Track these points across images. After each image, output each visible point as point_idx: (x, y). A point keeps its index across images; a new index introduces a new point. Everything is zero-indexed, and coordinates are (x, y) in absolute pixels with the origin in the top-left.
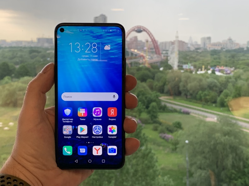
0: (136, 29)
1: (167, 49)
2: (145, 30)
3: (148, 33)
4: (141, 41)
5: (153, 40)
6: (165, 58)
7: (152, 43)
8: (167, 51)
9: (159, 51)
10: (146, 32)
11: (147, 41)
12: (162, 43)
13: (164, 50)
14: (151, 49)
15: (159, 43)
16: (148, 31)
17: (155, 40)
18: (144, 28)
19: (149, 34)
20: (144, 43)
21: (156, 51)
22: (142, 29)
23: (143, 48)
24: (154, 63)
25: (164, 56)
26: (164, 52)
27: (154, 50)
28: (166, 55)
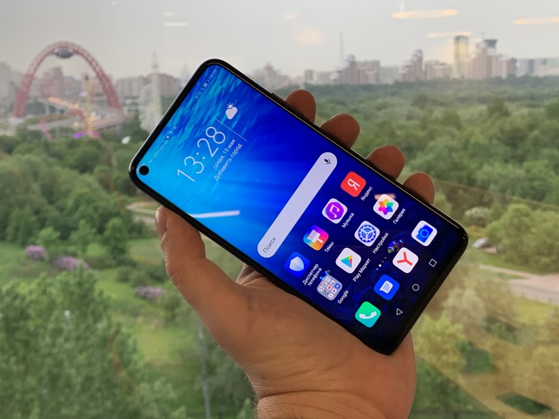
0: (57, 50)
1: (135, 93)
2: (77, 52)
3: (87, 59)
4: (71, 78)
5: (101, 74)
6: (132, 114)
7: (97, 81)
8: (134, 98)
9: (116, 99)
10: (82, 55)
11: (87, 78)
12: (123, 80)
13: (127, 98)
14: (98, 95)
15: (114, 82)
16: (85, 55)
17: (104, 75)
18: (76, 48)
19: (91, 61)
20: (79, 82)
21: (108, 99)
22: (71, 51)
23: (77, 94)
24: (109, 127)
25: (129, 111)
26: (129, 102)
27: (105, 98)
28: (134, 108)
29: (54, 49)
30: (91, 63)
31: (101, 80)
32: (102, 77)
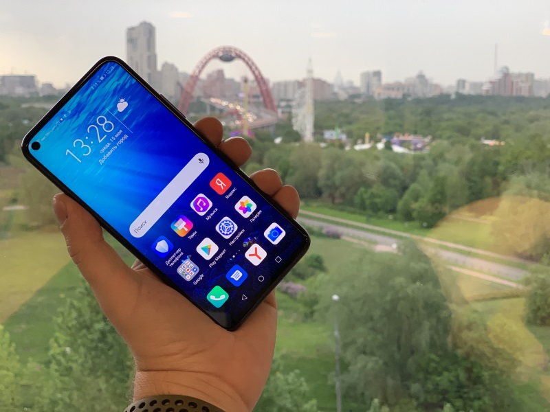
0: (221, 54)
1: (290, 96)
2: (239, 56)
3: (247, 63)
4: (232, 81)
5: (259, 77)
6: (286, 116)
7: (255, 84)
8: (289, 100)
9: (271, 101)
10: (244, 59)
11: (246, 81)
12: (279, 84)
13: (282, 100)
14: (255, 96)
15: (271, 85)
16: (246, 59)
17: (262, 78)
18: (237, 52)
19: (251, 65)
20: (239, 84)
21: (265, 101)
22: (233, 55)
23: (237, 95)
24: (263, 128)
25: (283, 112)
26: (283, 104)
27: (261, 99)
28: (287, 110)
29: (218, 53)
30: (251, 67)
31: (259, 83)
32: (260, 80)
